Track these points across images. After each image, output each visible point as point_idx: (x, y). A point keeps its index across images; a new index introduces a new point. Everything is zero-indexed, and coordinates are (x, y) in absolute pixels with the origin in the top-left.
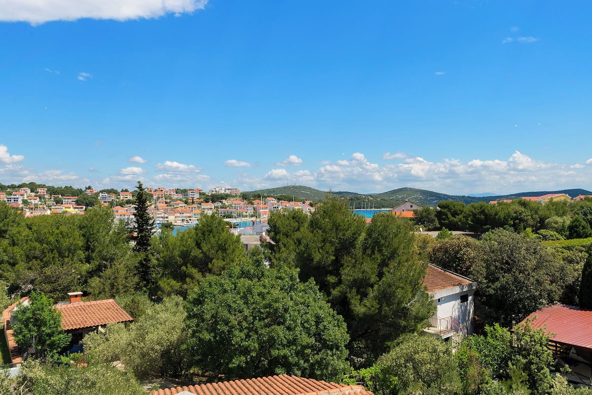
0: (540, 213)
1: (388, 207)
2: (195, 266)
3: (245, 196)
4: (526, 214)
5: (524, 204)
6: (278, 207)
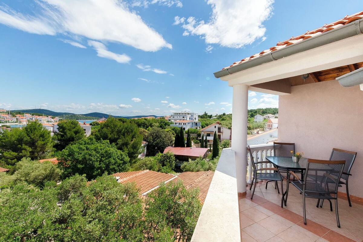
0: (150, 122)
1: (89, 119)
2: (26, 144)
3: (8, 113)
4: (147, 122)
5: (146, 119)
6: (32, 118)
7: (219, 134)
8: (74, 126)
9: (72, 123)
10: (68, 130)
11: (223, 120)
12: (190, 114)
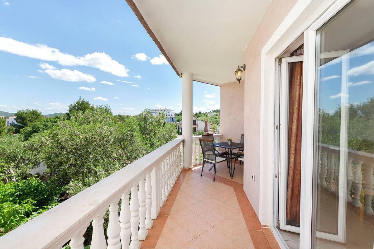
7: (194, 126)
8: (35, 117)
9: (33, 113)
10: (29, 121)
11: (199, 117)
12: (166, 110)
